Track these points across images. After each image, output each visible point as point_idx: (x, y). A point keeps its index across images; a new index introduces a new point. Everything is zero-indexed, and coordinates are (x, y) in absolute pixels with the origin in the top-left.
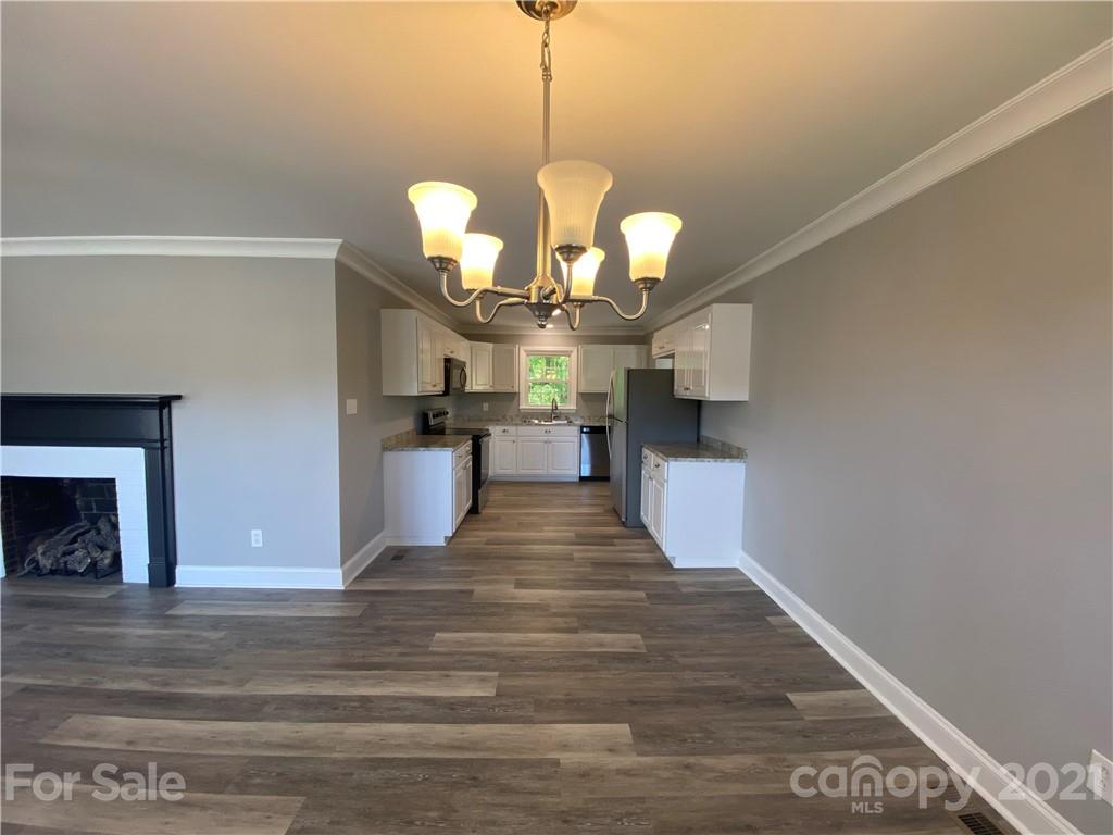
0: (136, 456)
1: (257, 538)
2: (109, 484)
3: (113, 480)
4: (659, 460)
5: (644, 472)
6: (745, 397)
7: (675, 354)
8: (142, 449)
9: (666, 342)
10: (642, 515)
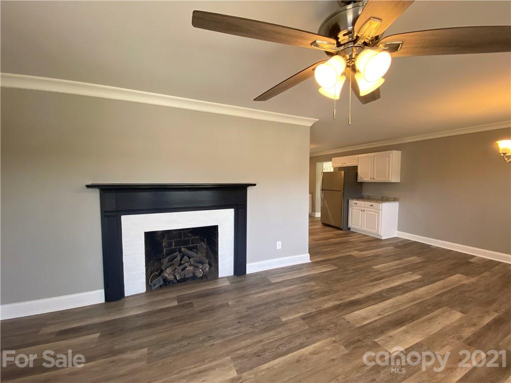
1: (279, 245)
3: (217, 226)
4: (372, 204)
5: (352, 209)
6: (399, 181)
7: (357, 166)
8: (233, 210)
9: (348, 161)
10: (350, 225)
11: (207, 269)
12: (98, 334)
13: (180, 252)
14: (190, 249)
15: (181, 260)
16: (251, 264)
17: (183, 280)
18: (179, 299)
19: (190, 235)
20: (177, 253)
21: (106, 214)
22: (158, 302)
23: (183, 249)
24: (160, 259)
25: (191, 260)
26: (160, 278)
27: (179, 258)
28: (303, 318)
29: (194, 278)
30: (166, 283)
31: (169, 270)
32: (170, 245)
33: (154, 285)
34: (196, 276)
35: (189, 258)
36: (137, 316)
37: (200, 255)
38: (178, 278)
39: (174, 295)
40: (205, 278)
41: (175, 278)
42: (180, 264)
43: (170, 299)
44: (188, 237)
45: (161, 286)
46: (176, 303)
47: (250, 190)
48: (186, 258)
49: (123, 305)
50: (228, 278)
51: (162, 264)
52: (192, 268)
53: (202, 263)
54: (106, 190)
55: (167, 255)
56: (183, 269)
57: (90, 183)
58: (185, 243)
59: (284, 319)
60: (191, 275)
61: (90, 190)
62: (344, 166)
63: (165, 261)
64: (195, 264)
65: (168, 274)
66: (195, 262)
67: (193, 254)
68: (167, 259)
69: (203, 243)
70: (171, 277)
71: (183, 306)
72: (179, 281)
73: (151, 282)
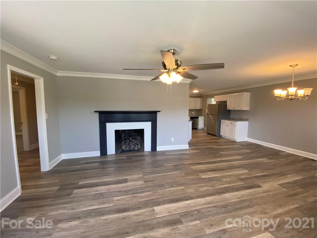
0: (149, 124)
1: (173, 139)
2: (143, 130)
4: (232, 122)
5: (222, 125)
6: (249, 110)
7: (227, 101)
8: (151, 122)
9: (222, 98)
10: (221, 134)
11: (140, 147)
12: (98, 164)
13: (129, 140)
14: (133, 139)
15: (129, 143)
16: (159, 147)
17: (130, 151)
18: (127, 157)
19: (133, 133)
20: (128, 140)
21: (101, 122)
22: (119, 157)
23: (130, 139)
24: (121, 142)
25: (133, 143)
26: (121, 149)
27: (128, 142)
28: (173, 165)
29: (134, 150)
30: (123, 151)
31: (124, 146)
32: (125, 137)
33: (118, 152)
34: (135, 150)
35: (132, 142)
36: (112, 160)
37: (137, 141)
38: (128, 150)
39: (126, 155)
40: (138, 150)
41: (126, 149)
42: (129, 144)
43: (124, 156)
44: (132, 134)
45: (121, 152)
46: (126, 158)
47: (158, 114)
48: (131, 142)
49: (107, 157)
50: (148, 152)
51: (121, 144)
52: (133, 146)
53: (138, 145)
54: (101, 113)
55: (124, 141)
56: (130, 146)
57: (95, 110)
58: (131, 136)
59: (165, 165)
60: (133, 149)
61: (96, 113)
62: (220, 100)
63: (123, 143)
64: (135, 145)
65: (124, 147)
66: (135, 144)
67: (135, 141)
68: (124, 142)
69: (139, 137)
70: (125, 149)
71: (129, 159)
72: (128, 151)
73: (117, 150)
